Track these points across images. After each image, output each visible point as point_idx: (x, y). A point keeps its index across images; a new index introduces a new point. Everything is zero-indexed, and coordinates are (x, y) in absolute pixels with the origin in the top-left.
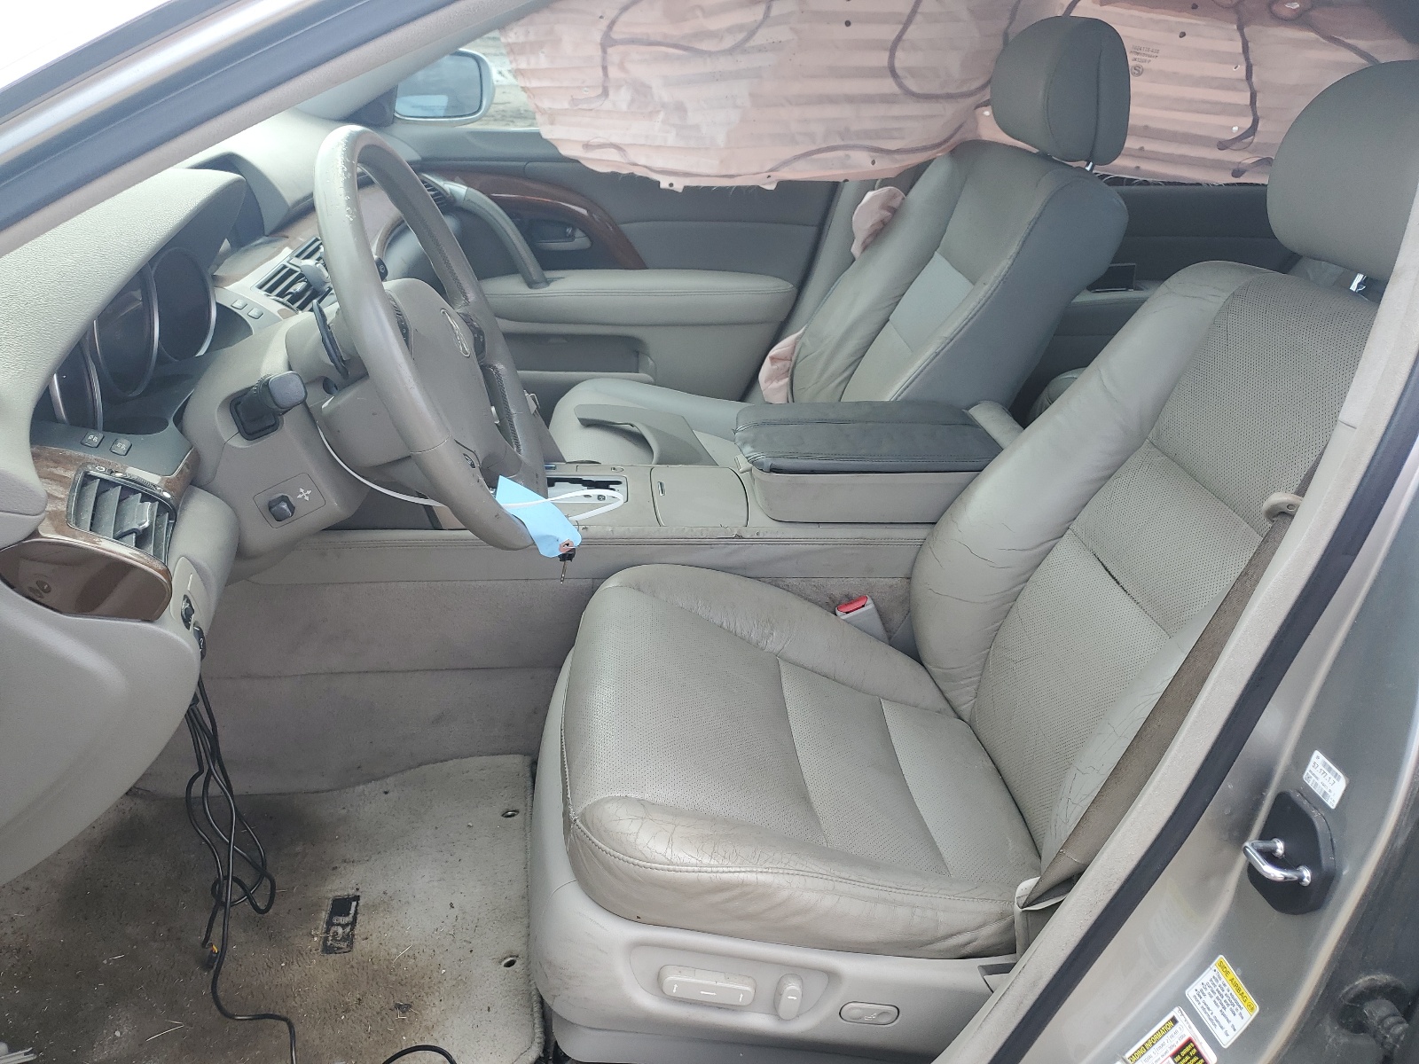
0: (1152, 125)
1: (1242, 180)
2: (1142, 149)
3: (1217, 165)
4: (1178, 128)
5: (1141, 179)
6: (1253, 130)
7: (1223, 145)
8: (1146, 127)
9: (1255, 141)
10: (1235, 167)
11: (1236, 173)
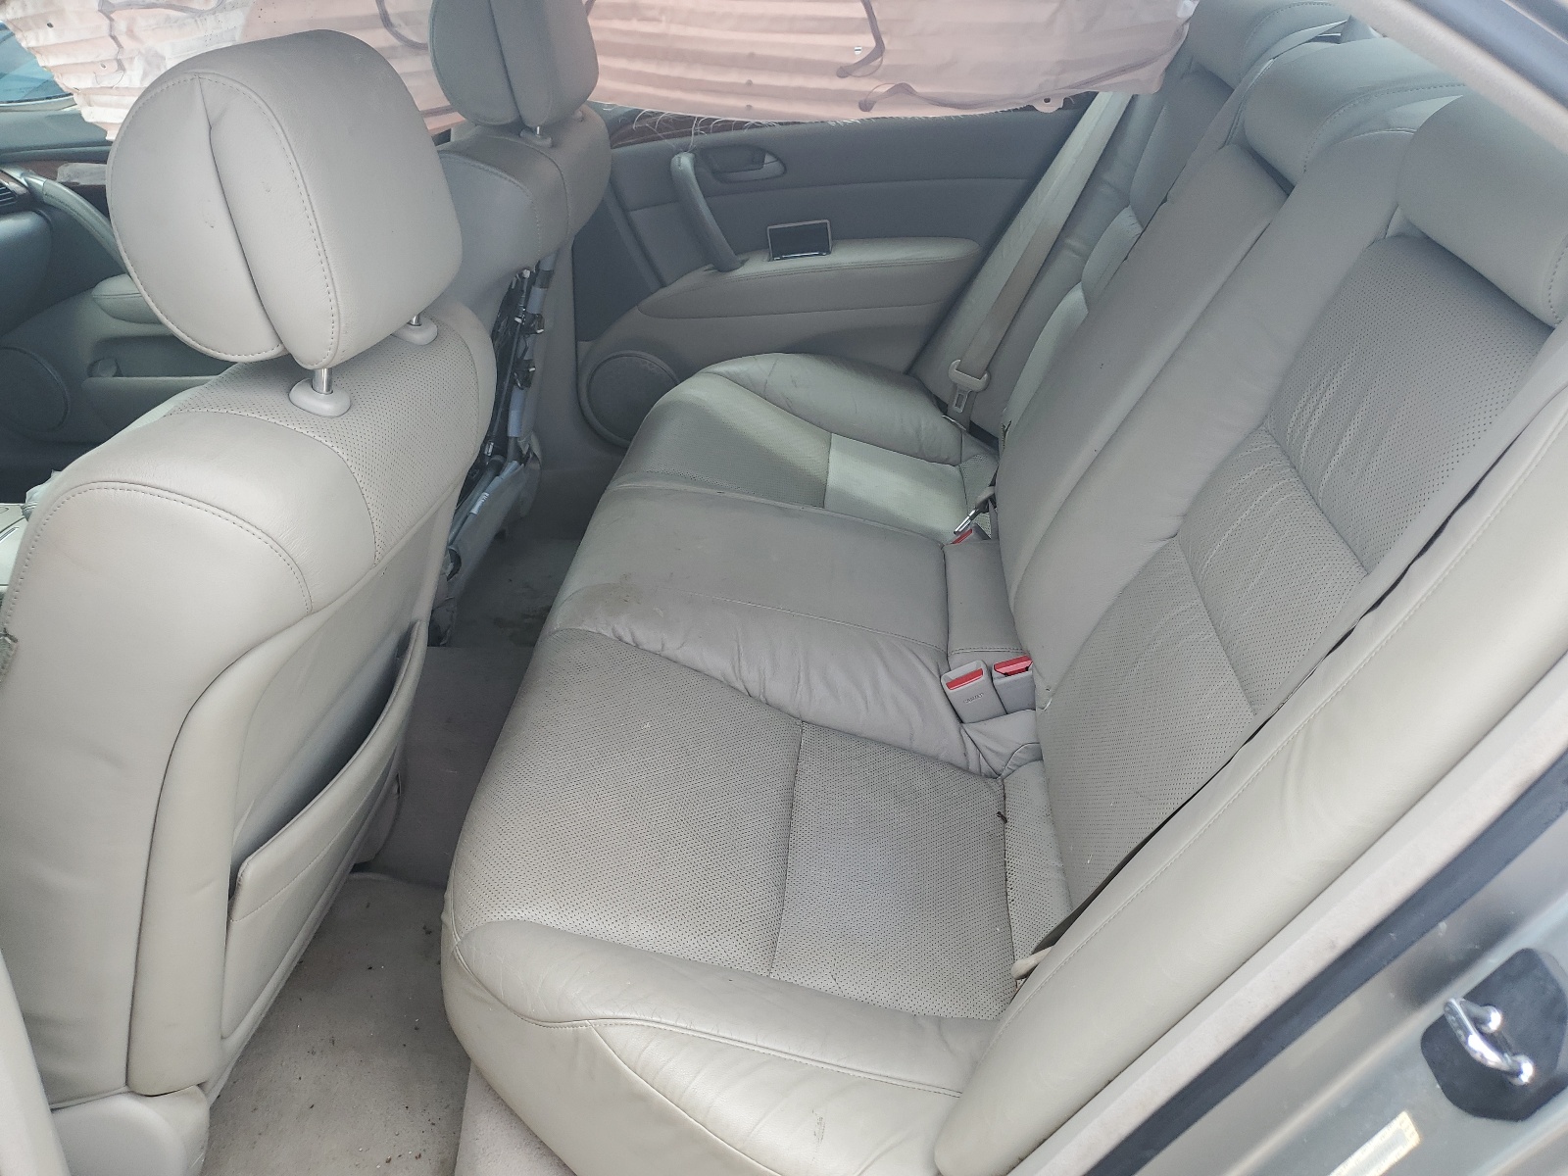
0: (758, 51)
1: (875, 113)
2: (749, 83)
3: (840, 97)
4: (787, 53)
5: (752, 121)
6: (880, 48)
7: (844, 72)
8: (752, 55)
9: (885, 62)
10: (863, 98)
11: (865, 106)
